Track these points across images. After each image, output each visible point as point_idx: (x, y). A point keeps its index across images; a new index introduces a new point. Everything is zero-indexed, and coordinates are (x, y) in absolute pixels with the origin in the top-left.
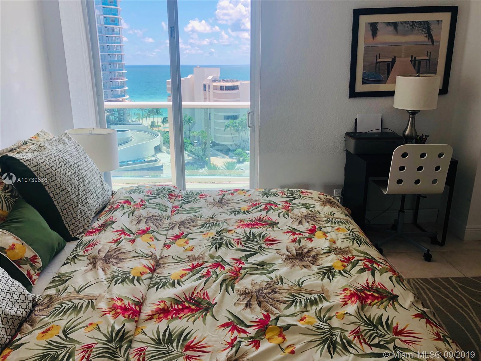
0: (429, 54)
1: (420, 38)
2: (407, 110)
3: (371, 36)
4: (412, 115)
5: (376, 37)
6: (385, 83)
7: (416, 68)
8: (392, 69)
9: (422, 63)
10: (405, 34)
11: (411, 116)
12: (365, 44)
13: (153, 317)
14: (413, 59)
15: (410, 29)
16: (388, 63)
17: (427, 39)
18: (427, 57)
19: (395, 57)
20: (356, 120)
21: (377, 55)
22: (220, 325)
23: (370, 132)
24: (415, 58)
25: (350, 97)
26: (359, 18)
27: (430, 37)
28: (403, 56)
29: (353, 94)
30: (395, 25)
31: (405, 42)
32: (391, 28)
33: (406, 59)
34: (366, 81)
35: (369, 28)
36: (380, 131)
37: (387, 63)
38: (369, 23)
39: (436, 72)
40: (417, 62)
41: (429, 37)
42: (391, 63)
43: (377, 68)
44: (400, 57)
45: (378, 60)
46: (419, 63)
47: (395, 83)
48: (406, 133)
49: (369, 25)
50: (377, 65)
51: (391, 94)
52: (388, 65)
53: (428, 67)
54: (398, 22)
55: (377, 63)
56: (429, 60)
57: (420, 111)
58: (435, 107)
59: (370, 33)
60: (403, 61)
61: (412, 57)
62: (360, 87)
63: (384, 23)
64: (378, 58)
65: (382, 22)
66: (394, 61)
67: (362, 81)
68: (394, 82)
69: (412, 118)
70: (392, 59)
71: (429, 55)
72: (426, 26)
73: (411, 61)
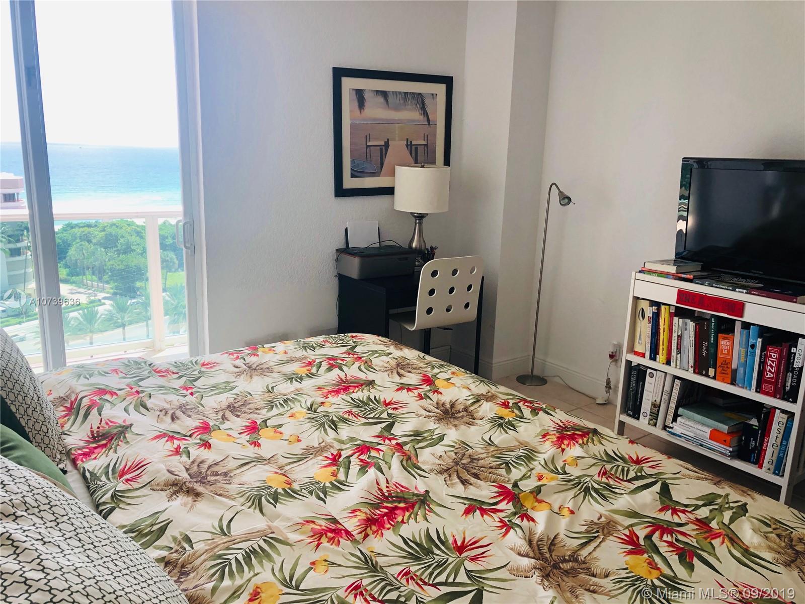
0: (426, 137)
1: (414, 115)
2: (411, 213)
3: (357, 107)
4: (419, 220)
5: (364, 110)
6: (379, 176)
7: (413, 155)
8: (386, 156)
9: (420, 150)
10: (397, 108)
11: (417, 221)
12: (351, 119)
13: (367, 534)
14: (409, 144)
15: (402, 102)
16: (381, 148)
17: (422, 117)
18: (423, 141)
19: (388, 140)
20: (346, 229)
21: (366, 136)
22: (462, 513)
23: (370, 246)
24: (411, 142)
25: (336, 196)
26: (341, 80)
27: (426, 114)
28: (397, 139)
29: (341, 192)
30: (384, 94)
31: (399, 120)
32: (381, 99)
33: (402, 142)
34: (356, 174)
35: (355, 97)
36: (378, 245)
37: (379, 148)
38: (353, 89)
39: (435, 162)
40: (413, 147)
41: (424, 113)
42: (384, 147)
43: (368, 154)
44: (394, 139)
45: (369, 144)
46: (416, 148)
47: (394, 176)
48: (414, 245)
49: (354, 92)
50: (367, 150)
51: (390, 191)
52: (381, 150)
53: (426, 154)
54: (389, 91)
55: (367, 146)
56: (426, 145)
57: (427, 214)
58: (446, 209)
59: (356, 104)
60: (398, 147)
61: (407, 139)
62: (349, 183)
63: (372, 90)
64: (368, 139)
65: (369, 90)
66: (387, 145)
67: (351, 173)
68: (393, 174)
69: (420, 224)
70: (385, 142)
71: (426, 139)
72: (420, 100)
73: (407, 145)
